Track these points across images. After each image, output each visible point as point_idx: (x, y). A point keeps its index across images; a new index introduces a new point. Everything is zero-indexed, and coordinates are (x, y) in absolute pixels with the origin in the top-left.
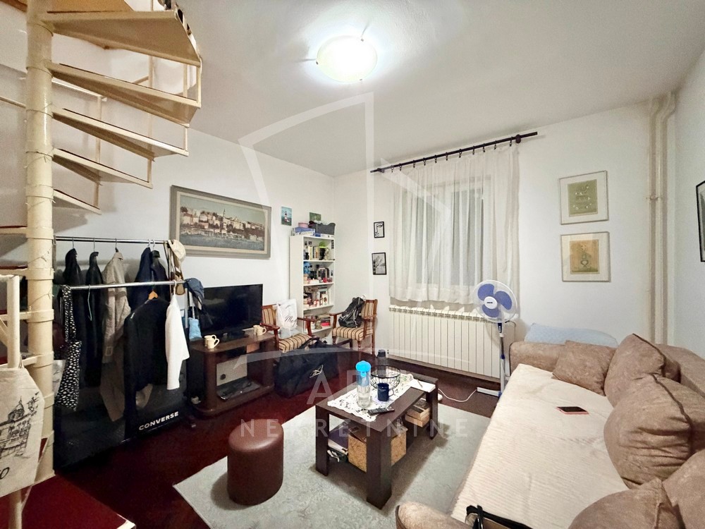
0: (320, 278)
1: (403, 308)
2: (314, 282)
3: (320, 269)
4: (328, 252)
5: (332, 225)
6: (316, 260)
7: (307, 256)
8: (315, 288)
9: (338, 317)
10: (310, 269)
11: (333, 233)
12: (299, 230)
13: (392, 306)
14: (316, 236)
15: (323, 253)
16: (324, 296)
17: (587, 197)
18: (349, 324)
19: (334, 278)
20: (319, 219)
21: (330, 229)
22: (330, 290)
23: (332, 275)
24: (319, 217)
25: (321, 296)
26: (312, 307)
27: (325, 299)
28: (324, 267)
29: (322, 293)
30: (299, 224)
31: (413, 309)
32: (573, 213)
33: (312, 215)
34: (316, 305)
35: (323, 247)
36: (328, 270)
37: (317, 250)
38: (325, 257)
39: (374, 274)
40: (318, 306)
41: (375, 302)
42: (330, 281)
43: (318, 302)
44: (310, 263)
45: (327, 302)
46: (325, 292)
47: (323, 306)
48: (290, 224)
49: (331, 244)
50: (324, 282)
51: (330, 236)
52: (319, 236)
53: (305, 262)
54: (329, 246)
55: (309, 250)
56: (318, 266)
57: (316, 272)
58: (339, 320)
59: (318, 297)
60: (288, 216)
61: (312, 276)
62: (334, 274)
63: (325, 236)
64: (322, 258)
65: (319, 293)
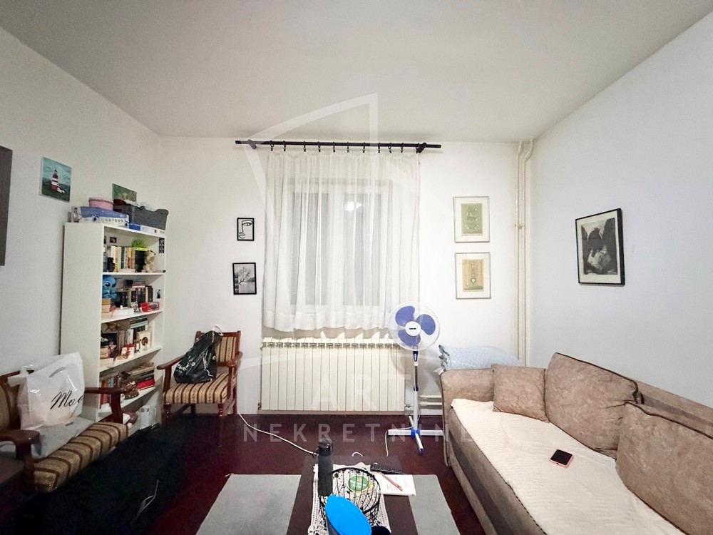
0: (134, 304)
1: (284, 341)
2: (123, 313)
3: (134, 288)
4: (152, 259)
5: (164, 213)
6: (130, 272)
7: (109, 264)
8: (124, 323)
9: (174, 368)
10: (114, 290)
11: (163, 227)
12: (92, 211)
13: (268, 340)
14: (131, 227)
15: (141, 260)
16: (141, 336)
17: (475, 218)
18: (198, 378)
19: (163, 302)
20: (134, 199)
21: (159, 219)
22: (153, 323)
23: (159, 297)
24: (133, 195)
25: (135, 337)
26: (119, 362)
27: (145, 341)
28: (144, 283)
29: (136, 331)
30: (91, 200)
31: (301, 341)
32: (465, 232)
33: (117, 189)
34: (127, 354)
35: (141, 249)
36: (151, 289)
37: (130, 253)
38: (148, 267)
39: (236, 293)
40: (132, 357)
41: (236, 335)
42: (155, 307)
43: (132, 349)
44: (116, 278)
45: (148, 345)
46: (143, 328)
47: (141, 353)
48: (65, 197)
49: (157, 244)
50: (145, 310)
51: (158, 230)
52: (138, 229)
53: (105, 277)
54: (154, 247)
55: (114, 252)
56: (129, 283)
57: (126, 294)
58: (176, 373)
59: (130, 339)
60: (61, 181)
61: (119, 301)
62: (164, 296)
63: (147, 231)
64: (139, 270)
65: (132, 332)
